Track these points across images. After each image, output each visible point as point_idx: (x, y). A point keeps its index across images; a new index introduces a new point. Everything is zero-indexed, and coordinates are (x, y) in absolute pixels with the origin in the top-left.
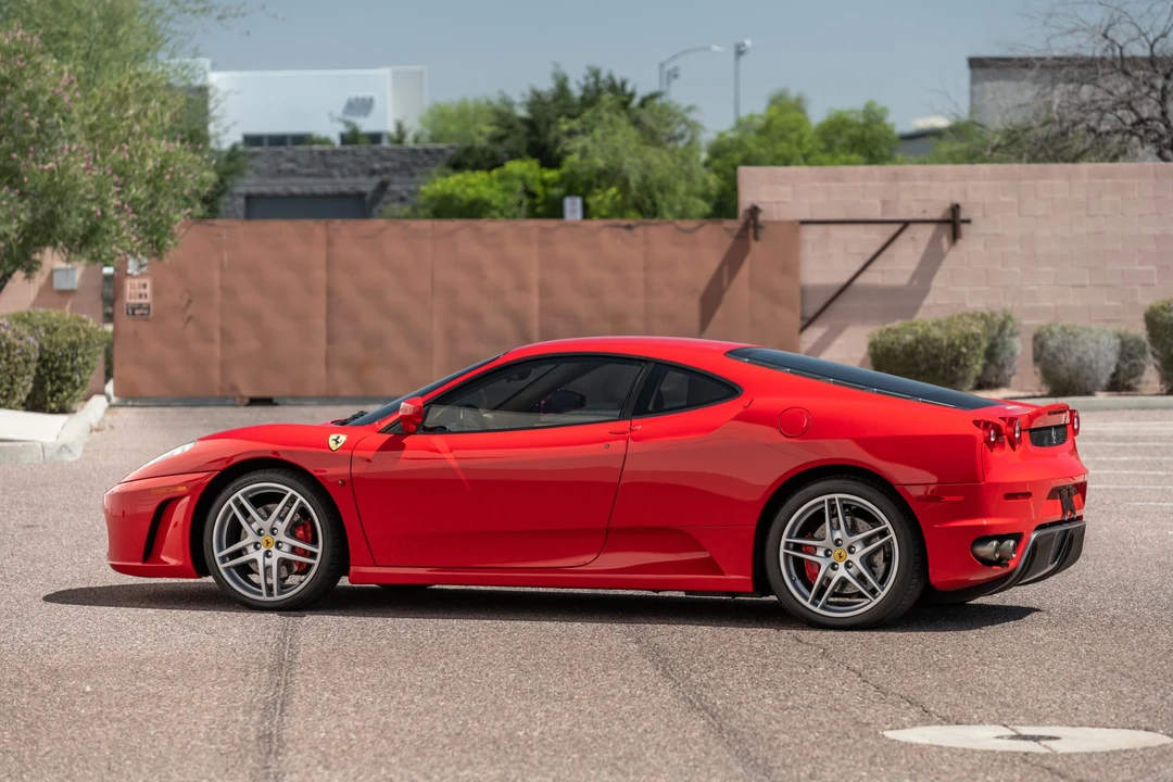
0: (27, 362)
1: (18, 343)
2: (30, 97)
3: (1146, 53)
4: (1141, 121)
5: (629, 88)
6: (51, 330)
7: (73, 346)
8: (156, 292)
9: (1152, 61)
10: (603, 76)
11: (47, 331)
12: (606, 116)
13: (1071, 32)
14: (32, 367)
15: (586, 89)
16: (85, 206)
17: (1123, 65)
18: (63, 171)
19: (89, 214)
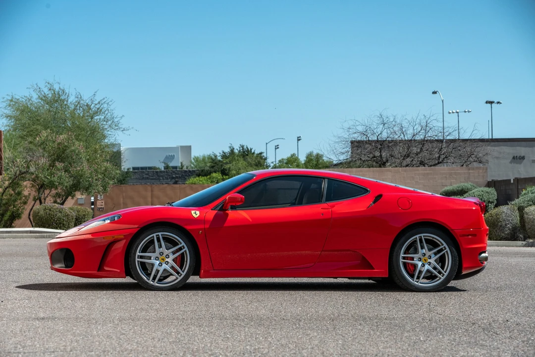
0: (73, 219)
1: (70, 214)
2: (74, 151)
3: (376, 139)
4: (374, 157)
5: (253, 151)
6: (78, 211)
7: (84, 215)
8: (105, 204)
9: (378, 141)
10: (245, 147)
11: (77, 212)
12: (236, 158)
13: (355, 133)
14: (74, 220)
15: (240, 151)
16: (87, 179)
17: (369, 142)
18: (82, 170)
19: (89, 181)
